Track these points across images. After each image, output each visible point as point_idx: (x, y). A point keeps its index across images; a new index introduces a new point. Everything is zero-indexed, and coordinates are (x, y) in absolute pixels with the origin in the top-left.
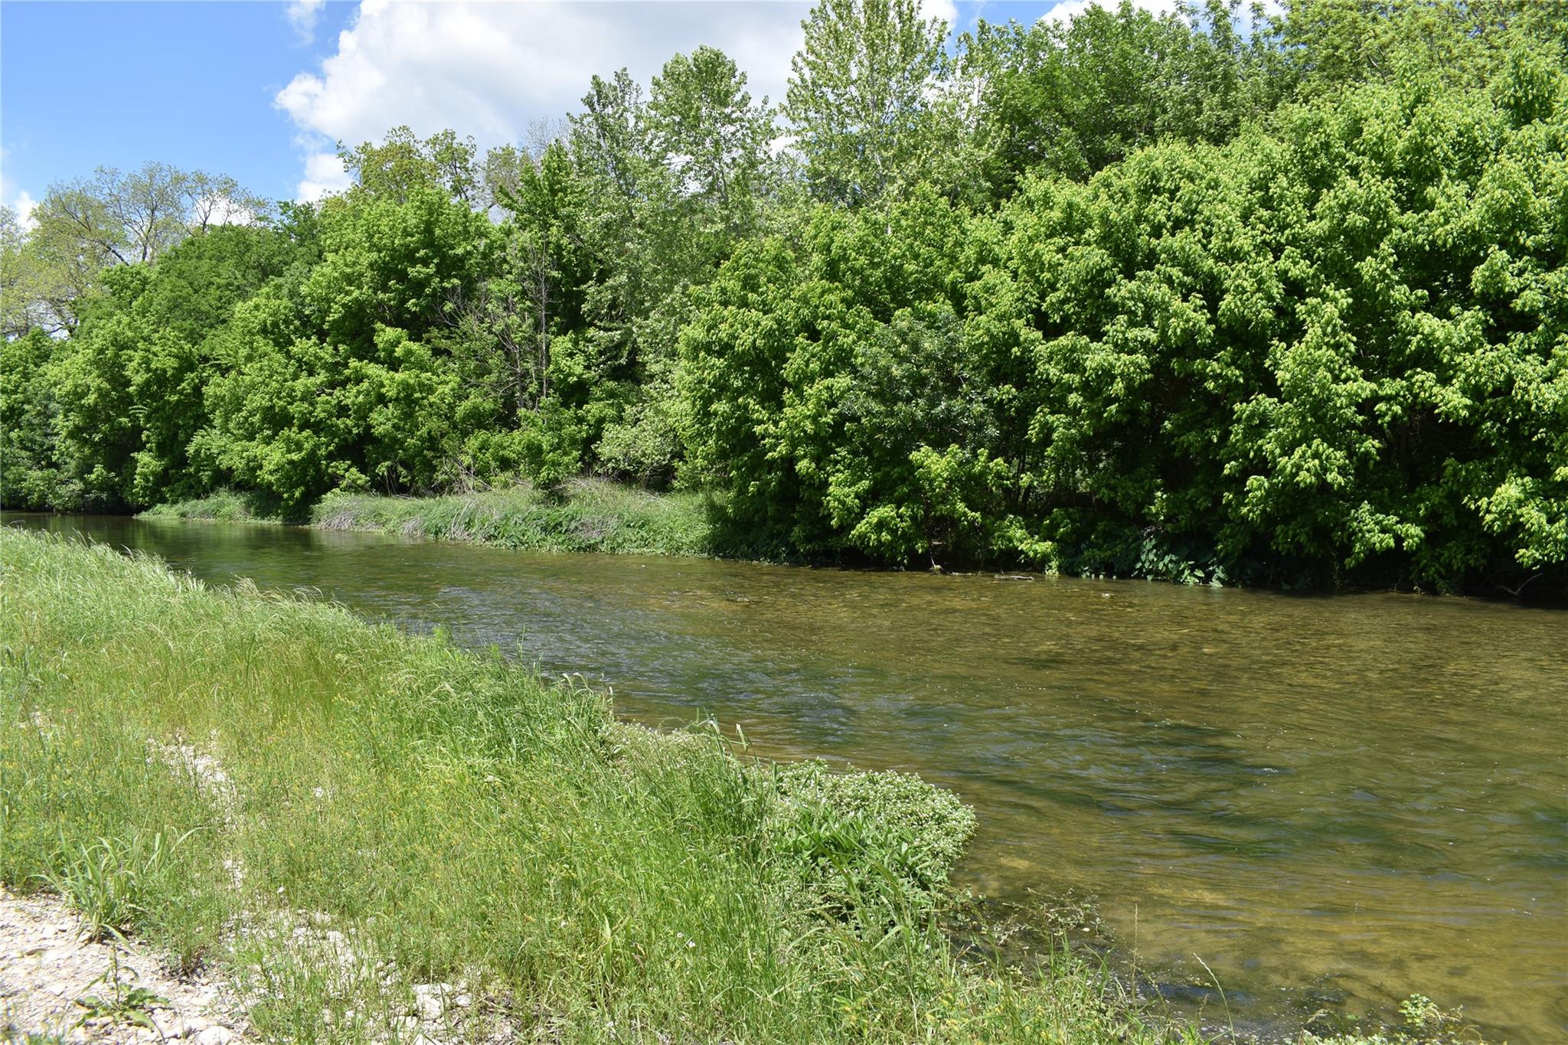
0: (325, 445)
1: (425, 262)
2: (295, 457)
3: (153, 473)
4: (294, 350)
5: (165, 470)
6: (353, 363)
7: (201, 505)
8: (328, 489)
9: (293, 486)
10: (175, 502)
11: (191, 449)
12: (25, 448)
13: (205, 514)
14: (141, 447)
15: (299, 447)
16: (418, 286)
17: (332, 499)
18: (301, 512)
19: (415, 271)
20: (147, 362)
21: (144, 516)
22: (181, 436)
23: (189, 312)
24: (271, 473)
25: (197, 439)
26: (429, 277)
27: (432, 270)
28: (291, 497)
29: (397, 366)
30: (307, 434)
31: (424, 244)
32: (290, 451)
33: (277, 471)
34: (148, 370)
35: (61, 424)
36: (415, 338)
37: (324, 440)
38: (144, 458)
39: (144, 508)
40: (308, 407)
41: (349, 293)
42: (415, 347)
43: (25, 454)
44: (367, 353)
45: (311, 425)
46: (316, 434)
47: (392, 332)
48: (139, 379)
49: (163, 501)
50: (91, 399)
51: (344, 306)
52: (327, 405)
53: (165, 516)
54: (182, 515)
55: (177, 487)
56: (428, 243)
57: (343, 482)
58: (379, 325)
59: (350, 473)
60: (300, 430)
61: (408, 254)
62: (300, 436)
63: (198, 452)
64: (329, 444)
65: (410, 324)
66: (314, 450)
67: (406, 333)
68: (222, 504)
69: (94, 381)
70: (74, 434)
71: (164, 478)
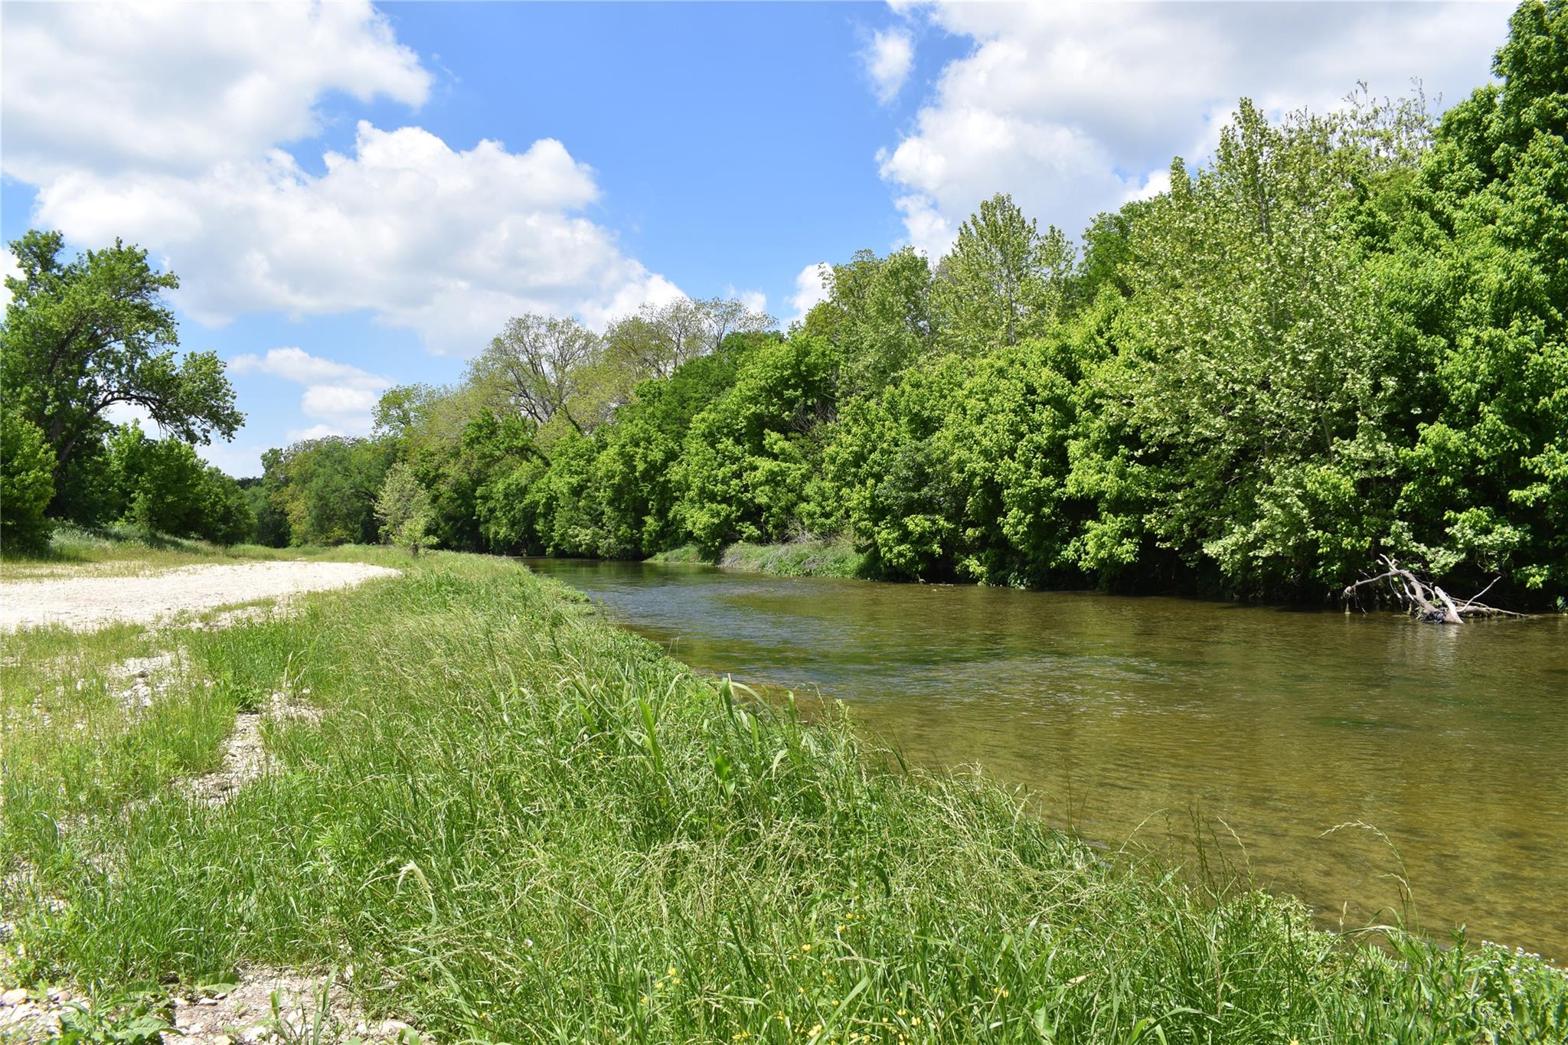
0: (735, 512)
1: (795, 388)
2: (716, 521)
3: (654, 530)
4: (719, 446)
5: (662, 529)
6: (749, 459)
7: (677, 552)
8: (735, 541)
9: (714, 540)
10: (666, 551)
11: (671, 515)
12: (587, 514)
13: (677, 558)
14: (649, 514)
15: (718, 514)
16: (790, 404)
17: (733, 549)
18: (716, 555)
19: (789, 393)
20: (645, 456)
21: (650, 561)
22: (668, 505)
23: (676, 419)
24: (700, 529)
25: (675, 508)
26: (797, 398)
27: (799, 392)
28: (713, 545)
29: (775, 457)
30: (724, 506)
31: (793, 375)
32: (712, 516)
33: (704, 529)
34: (646, 462)
35: (603, 495)
36: (787, 439)
37: (734, 508)
38: (649, 520)
39: (650, 555)
40: (725, 487)
41: (749, 409)
42: (786, 445)
43: (586, 517)
44: (760, 450)
45: (727, 500)
46: (730, 506)
47: (775, 435)
48: (641, 467)
49: (660, 550)
50: (617, 480)
51: (745, 418)
52: (737, 485)
53: (659, 559)
54: (666, 560)
55: (669, 540)
56: (797, 374)
57: (745, 535)
58: (767, 431)
59: (751, 530)
60: (719, 503)
61: (784, 382)
62: (719, 507)
63: (675, 516)
64: (738, 511)
65: (784, 429)
66: (728, 516)
67: (783, 436)
68: (687, 552)
69: (619, 467)
70: (610, 503)
71: (662, 534)
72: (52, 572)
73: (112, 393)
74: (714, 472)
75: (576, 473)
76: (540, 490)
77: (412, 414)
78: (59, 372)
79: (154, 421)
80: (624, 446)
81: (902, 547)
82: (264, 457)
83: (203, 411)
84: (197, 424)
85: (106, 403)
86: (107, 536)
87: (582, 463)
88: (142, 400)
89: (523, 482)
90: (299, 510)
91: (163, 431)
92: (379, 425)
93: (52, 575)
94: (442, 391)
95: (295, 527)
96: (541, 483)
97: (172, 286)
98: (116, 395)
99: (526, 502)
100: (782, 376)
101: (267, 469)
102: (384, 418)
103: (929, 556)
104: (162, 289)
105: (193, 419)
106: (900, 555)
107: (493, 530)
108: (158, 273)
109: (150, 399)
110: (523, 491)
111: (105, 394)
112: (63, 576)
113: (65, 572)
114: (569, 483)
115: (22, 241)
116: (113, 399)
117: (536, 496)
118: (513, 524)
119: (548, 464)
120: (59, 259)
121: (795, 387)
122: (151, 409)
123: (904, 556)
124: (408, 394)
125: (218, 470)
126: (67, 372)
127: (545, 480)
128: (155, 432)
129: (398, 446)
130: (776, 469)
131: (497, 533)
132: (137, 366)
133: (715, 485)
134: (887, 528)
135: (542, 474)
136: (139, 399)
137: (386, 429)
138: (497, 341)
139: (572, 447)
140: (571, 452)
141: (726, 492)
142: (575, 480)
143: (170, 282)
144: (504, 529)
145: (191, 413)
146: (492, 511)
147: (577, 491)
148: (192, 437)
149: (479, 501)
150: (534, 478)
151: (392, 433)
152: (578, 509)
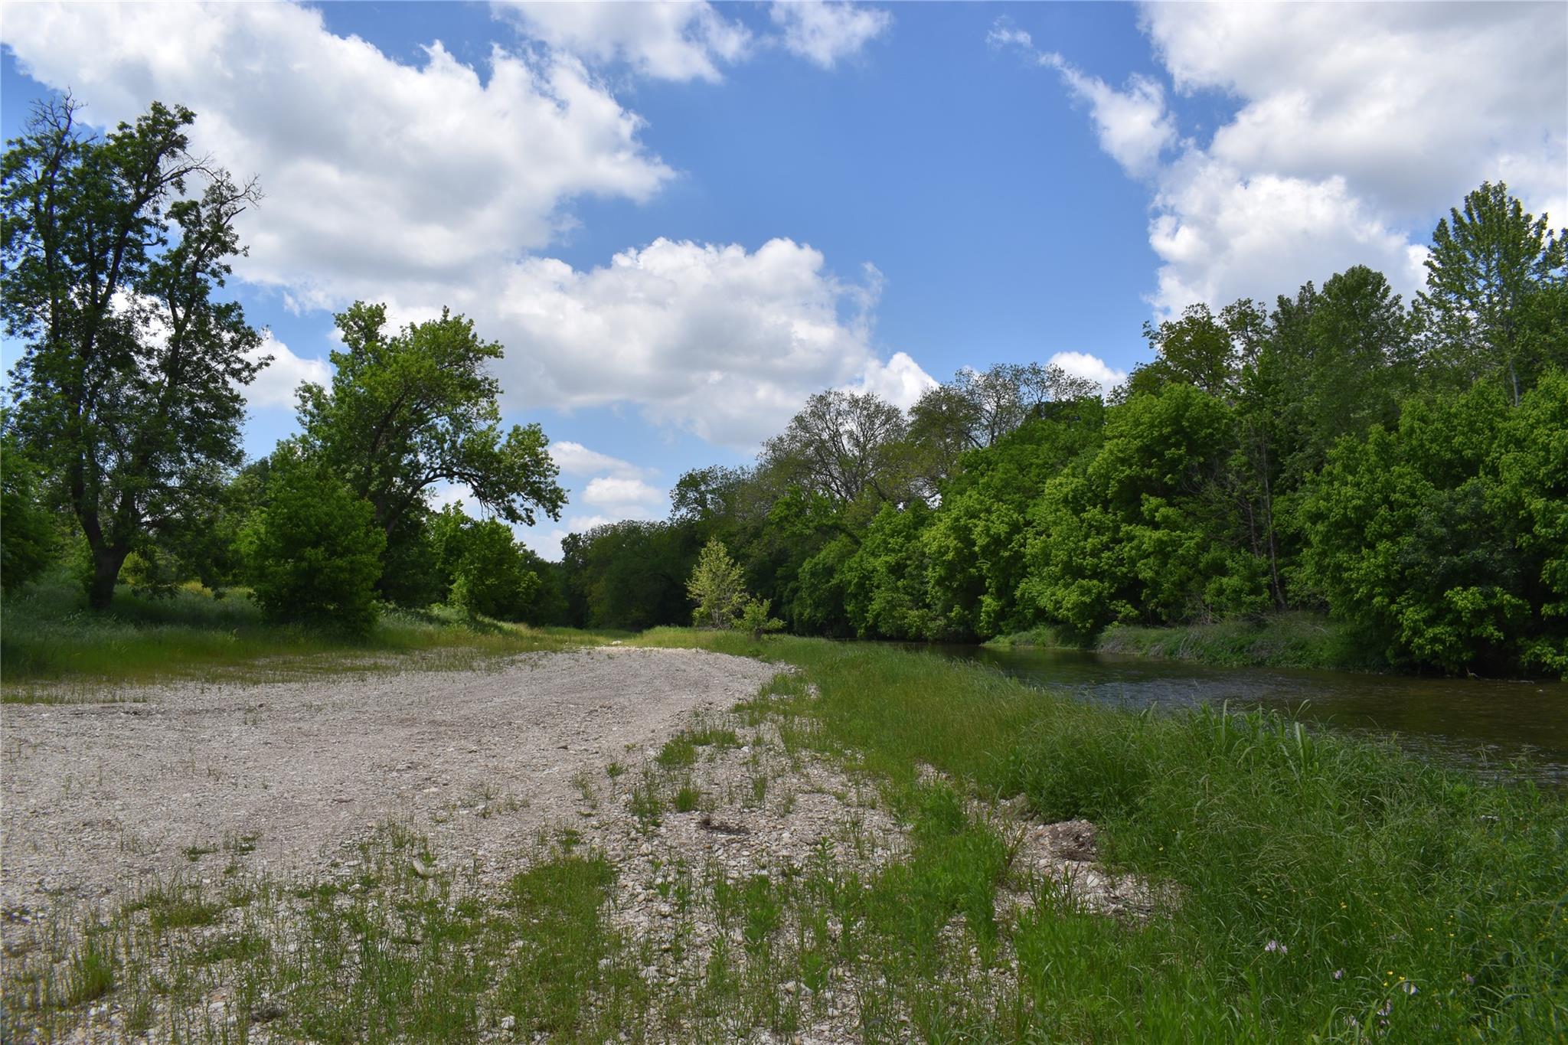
0: (1108, 588)
2: (1087, 600)
3: (994, 611)
4: (1085, 515)
5: (1002, 609)
6: (1125, 528)
7: (1026, 635)
8: (1109, 622)
9: (1085, 620)
10: (1009, 634)
11: (1018, 593)
12: (908, 593)
13: (1027, 642)
14: (985, 592)
15: (1089, 592)
16: (1172, 465)
17: (1111, 630)
18: (1090, 639)
19: (1170, 453)
20: (986, 529)
21: (988, 644)
22: (1012, 582)
23: (1017, 488)
25: (1022, 585)
26: (1180, 458)
27: (1183, 451)
28: (1084, 627)
29: (1156, 526)
30: (1095, 582)
31: (1175, 433)
32: (1082, 594)
33: (1073, 609)
34: (988, 535)
35: (931, 574)
36: (1170, 504)
37: (1107, 584)
38: (987, 600)
39: (988, 638)
40: (1096, 560)
41: (1123, 471)
42: (1170, 511)
43: (907, 598)
44: (1135, 518)
45: (1097, 574)
46: (1101, 581)
47: (1154, 501)
48: (981, 541)
49: (1001, 632)
50: (950, 556)
51: (1119, 482)
52: (1109, 558)
53: (1002, 644)
54: (1013, 643)
55: (1012, 622)
56: (1179, 431)
57: (1120, 616)
58: (1144, 496)
59: (1126, 609)
60: (1091, 578)
61: (1164, 440)
62: (1091, 583)
63: (1023, 595)
64: (1110, 587)
65: (1167, 494)
66: (1100, 593)
67: (1164, 501)
68: (1039, 635)
69: (952, 542)
70: (940, 582)
71: (1001, 615)
72: (375, 664)
73: (435, 470)
74: (1082, 544)
75: (893, 550)
76: (851, 569)
77: (709, 496)
78: (382, 448)
79: (476, 499)
80: (957, 519)
81: (1438, 630)
82: (564, 542)
83: (526, 488)
84: (520, 502)
85: (428, 480)
86: (431, 619)
87: (900, 540)
88: (464, 478)
89: (830, 561)
90: (599, 591)
91: (486, 510)
92: (677, 508)
93: (375, 668)
94: (739, 472)
95: (596, 609)
96: (853, 562)
97: (496, 356)
98: (438, 472)
99: (833, 582)
100: (1161, 435)
101: (567, 553)
102: (681, 501)
103: (1482, 643)
104: (486, 358)
105: (514, 496)
106: (1435, 640)
107: (797, 611)
108: (482, 342)
109: (471, 475)
110: (830, 571)
111: (428, 471)
112: (389, 668)
113: (390, 663)
114: (886, 562)
115: (348, 313)
116: (435, 476)
117: (848, 575)
118: (817, 606)
119: (857, 543)
120: (382, 331)
121: (1178, 446)
122: (473, 487)
123: (1443, 642)
124: (704, 477)
125: (533, 552)
126: (391, 448)
127: (857, 559)
128: (477, 511)
129: (696, 528)
130: (1165, 539)
131: (801, 614)
132: (459, 441)
133: (1084, 559)
134: (1410, 606)
135: (853, 552)
136: (461, 475)
137: (684, 511)
138: (799, 419)
139: (890, 524)
140: (887, 529)
141: (1097, 565)
142: (891, 559)
143: (494, 351)
144: (808, 610)
145: (513, 489)
146: (795, 591)
147: (897, 570)
148: (512, 515)
149: (779, 582)
150: (842, 558)
151: (689, 516)
152: (897, 588)
